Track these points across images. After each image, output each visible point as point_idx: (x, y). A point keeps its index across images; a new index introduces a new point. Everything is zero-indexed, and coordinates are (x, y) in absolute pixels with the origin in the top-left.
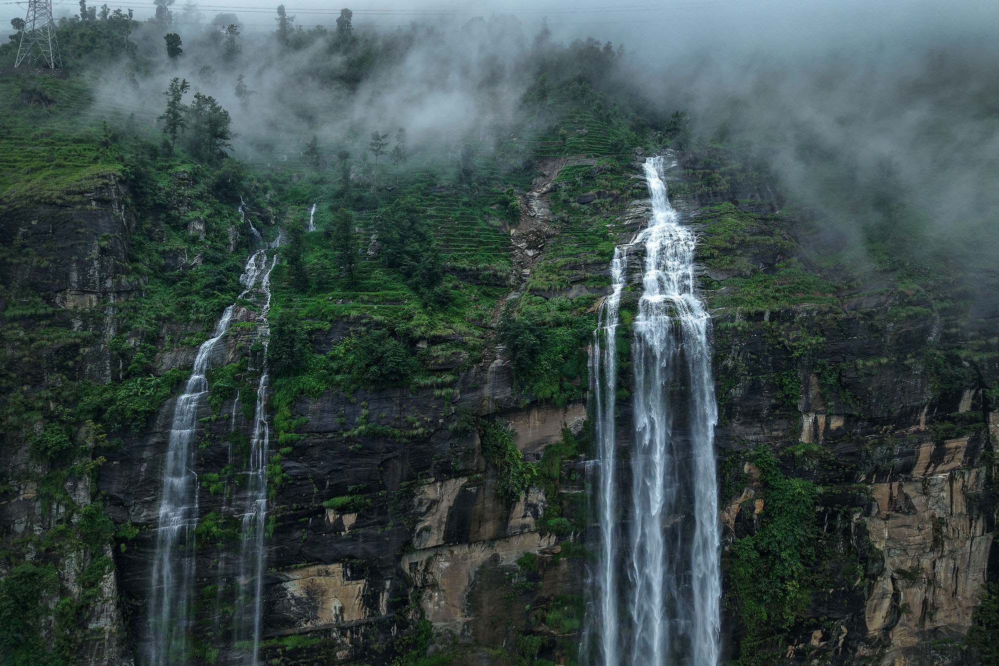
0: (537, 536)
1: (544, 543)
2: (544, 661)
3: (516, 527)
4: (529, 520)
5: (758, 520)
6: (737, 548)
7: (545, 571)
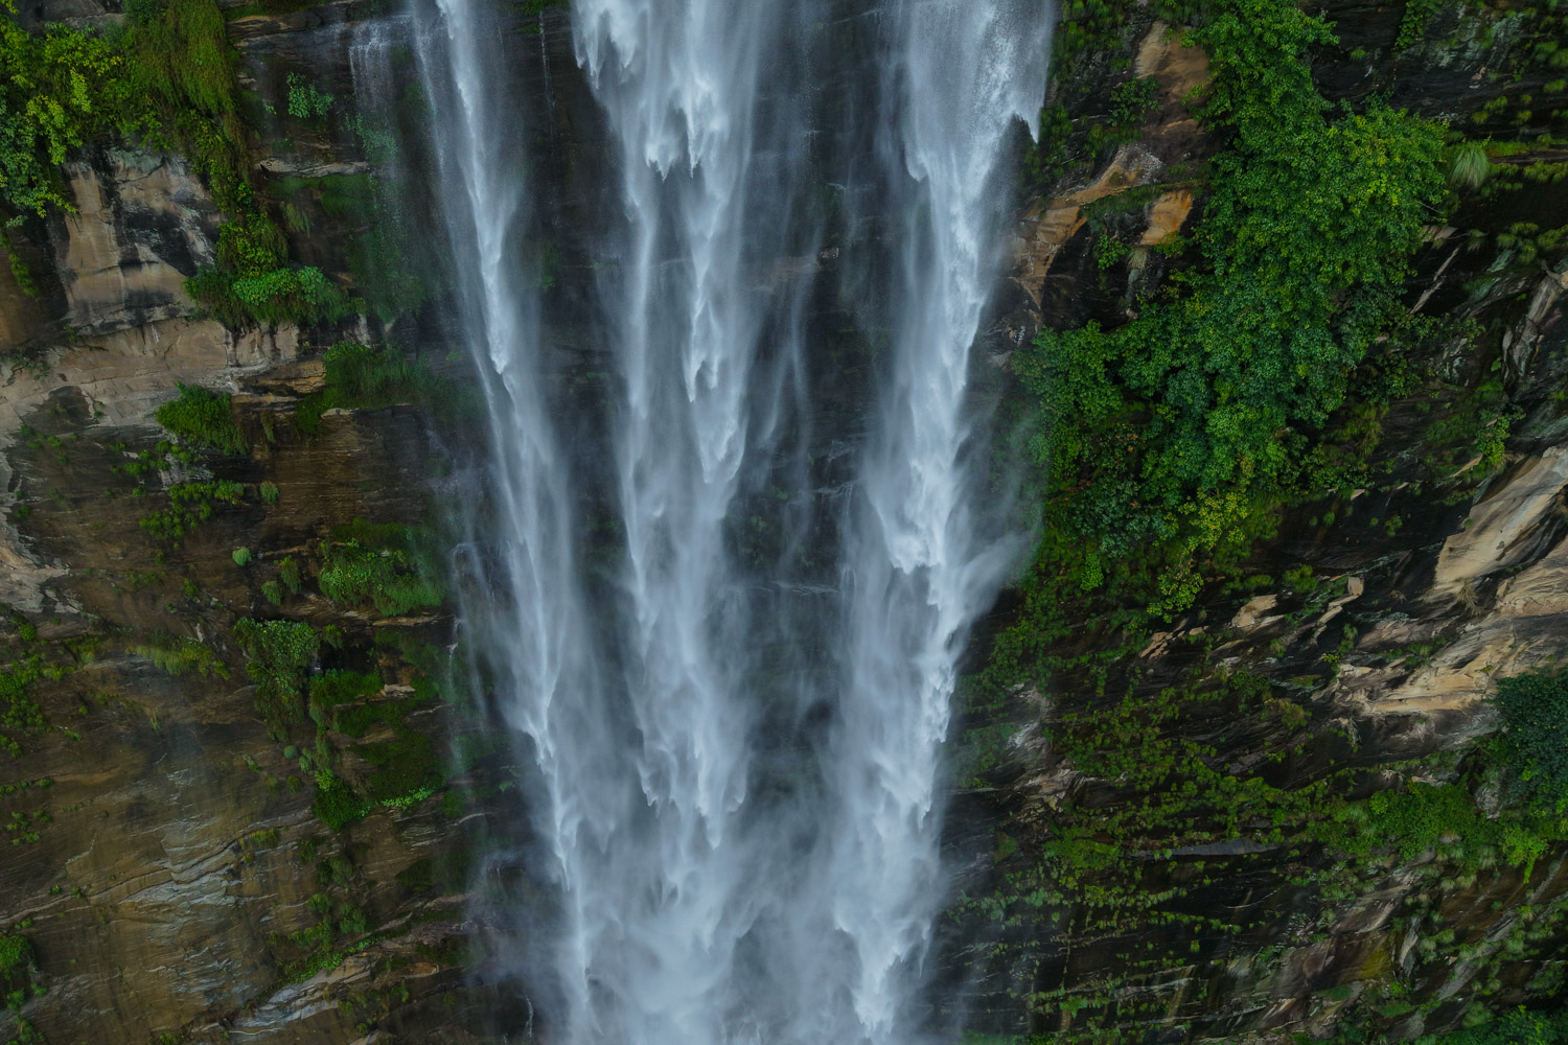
0: (216, 331)
1: (254, 358)
2: (348, 675)
3: (107, 305)
4: (156, 273)
5: (1151, 270)
6: (1037, 372)
7: (274, 448)
